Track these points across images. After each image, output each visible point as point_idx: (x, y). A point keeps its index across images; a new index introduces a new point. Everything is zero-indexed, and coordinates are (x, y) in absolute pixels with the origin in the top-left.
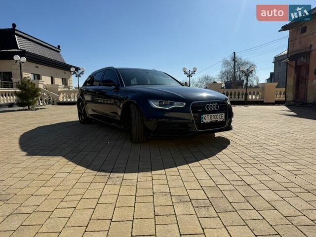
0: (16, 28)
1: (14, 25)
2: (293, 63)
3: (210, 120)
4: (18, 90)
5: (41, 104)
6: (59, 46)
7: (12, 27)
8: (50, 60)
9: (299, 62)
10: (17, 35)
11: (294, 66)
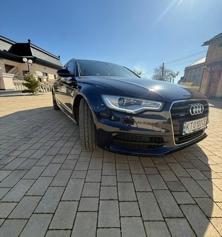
0: (31, 43)
1: (29, 41)
2: (209, 69)
3: (193, 129)
4: (25, 82)
5: (45, 91)
6: (59, 57)
7: (28, 42)
8: (51, 63)
9: (213, 68)
10: (32, 47)
11: (209, 71)
